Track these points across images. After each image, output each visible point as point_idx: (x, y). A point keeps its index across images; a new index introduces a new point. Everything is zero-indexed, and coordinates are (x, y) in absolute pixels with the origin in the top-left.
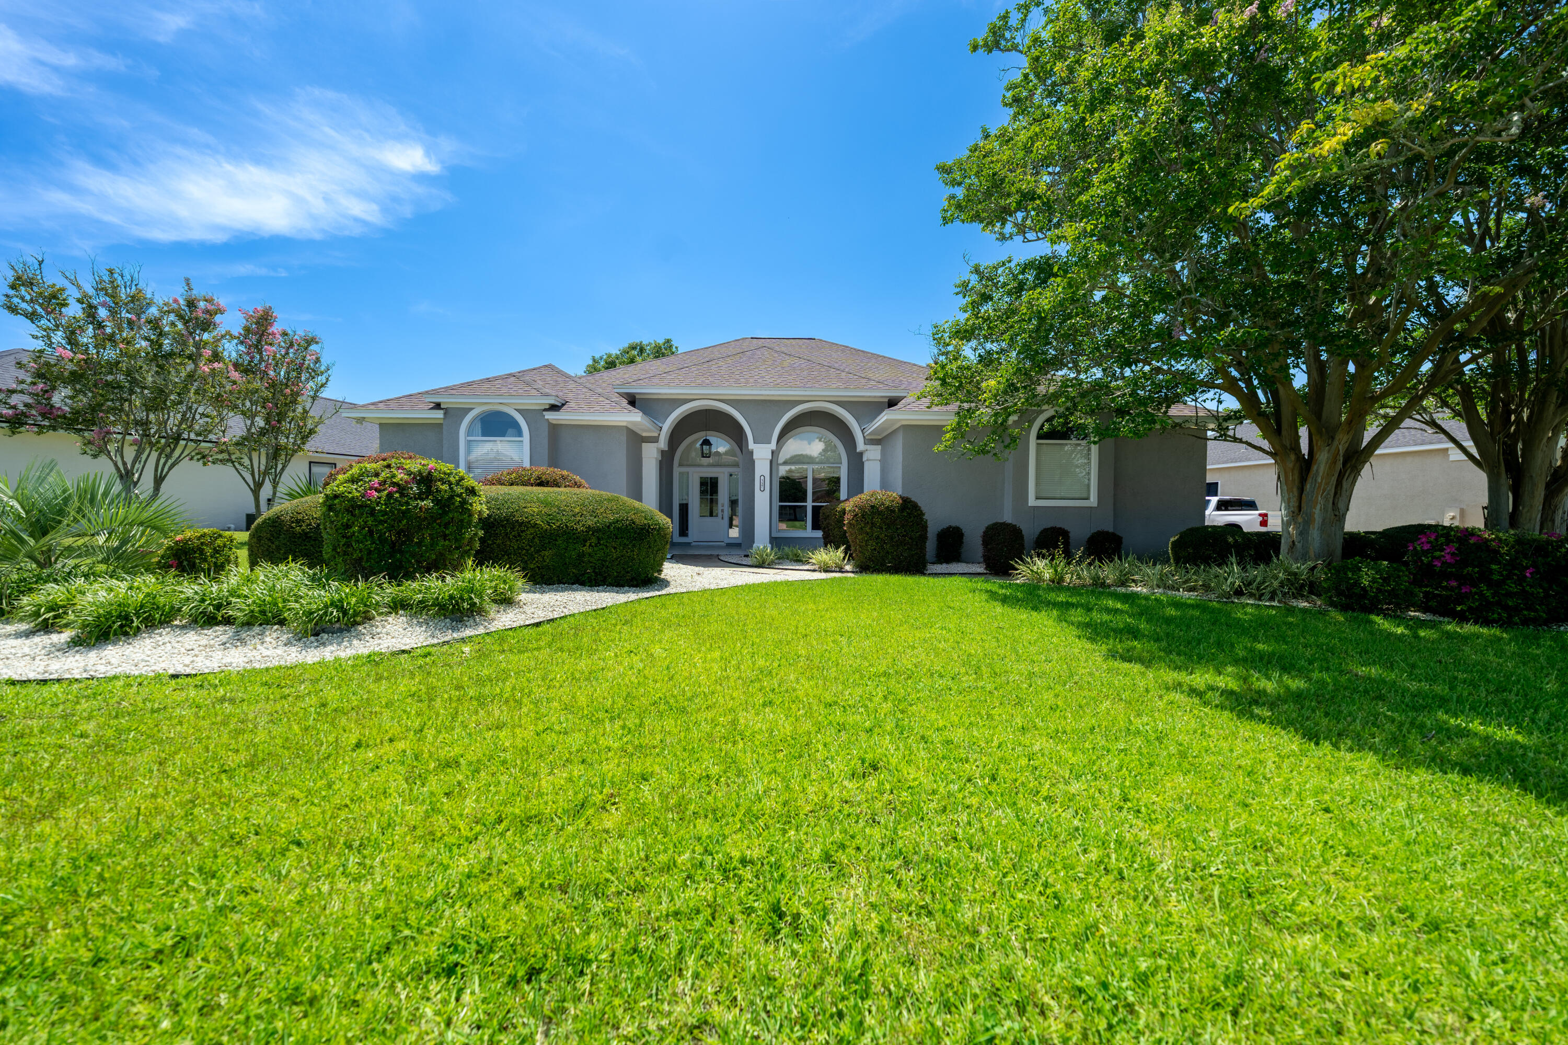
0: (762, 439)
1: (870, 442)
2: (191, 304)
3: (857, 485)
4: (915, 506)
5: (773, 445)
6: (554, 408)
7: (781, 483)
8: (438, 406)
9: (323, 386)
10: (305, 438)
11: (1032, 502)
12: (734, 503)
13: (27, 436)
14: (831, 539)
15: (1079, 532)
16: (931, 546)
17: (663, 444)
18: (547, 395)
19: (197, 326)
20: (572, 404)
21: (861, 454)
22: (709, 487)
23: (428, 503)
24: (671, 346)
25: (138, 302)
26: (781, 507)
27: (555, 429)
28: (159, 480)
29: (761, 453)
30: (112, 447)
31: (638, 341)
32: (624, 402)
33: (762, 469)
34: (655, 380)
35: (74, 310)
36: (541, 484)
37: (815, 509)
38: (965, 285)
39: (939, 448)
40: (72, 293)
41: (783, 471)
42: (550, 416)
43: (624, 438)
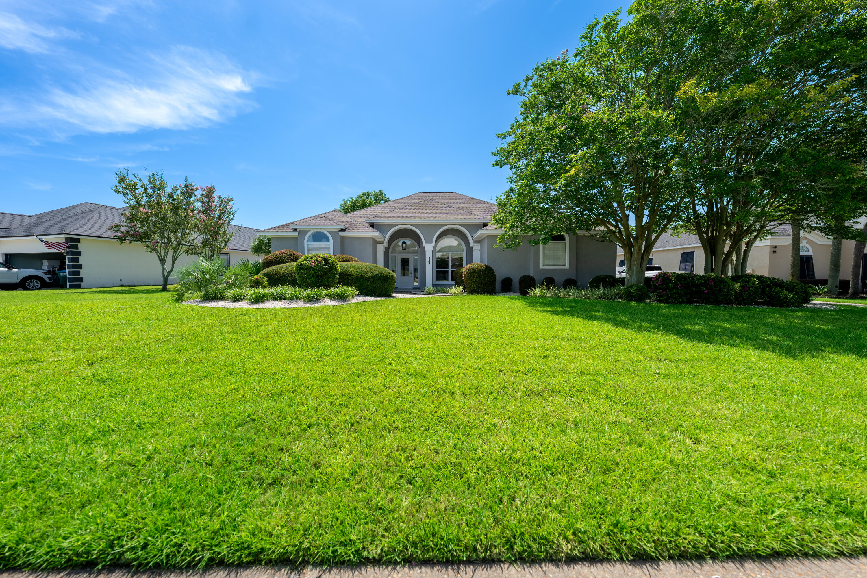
0: (428, 241)
1: (475, 242)
3: (470, 260)
4: (491, 269)
5: (433, 244)
6: (343, 230)
7: (437, 261)
8: (295, 230)
9: (232, 219)
11: (541, 267)
12: (416, 270)
13: (126, 244)
14: (458, 283)
15: (560, 279)
16: (498, 285)
17: (386, 244)
18: (340, 225)
20: (349, 228)
21: (472, 247)
22: (405, 263)
23: (327, 267)
24: (382, 194)
25: (163, 186)
26: (437, 272)
27: (343, 238)
29: (428, 247)
31: (367, 191)
32: (368, 225)
33: (428, 254)
34: (382, 217)
35: (140, 191)
36: (344, 261)
37: (452, 272)
38: (511, 178)
39: (495, 246)
40: (139, 184)
41: (439, 255)
42: (342, 234)
43: (371, 242)
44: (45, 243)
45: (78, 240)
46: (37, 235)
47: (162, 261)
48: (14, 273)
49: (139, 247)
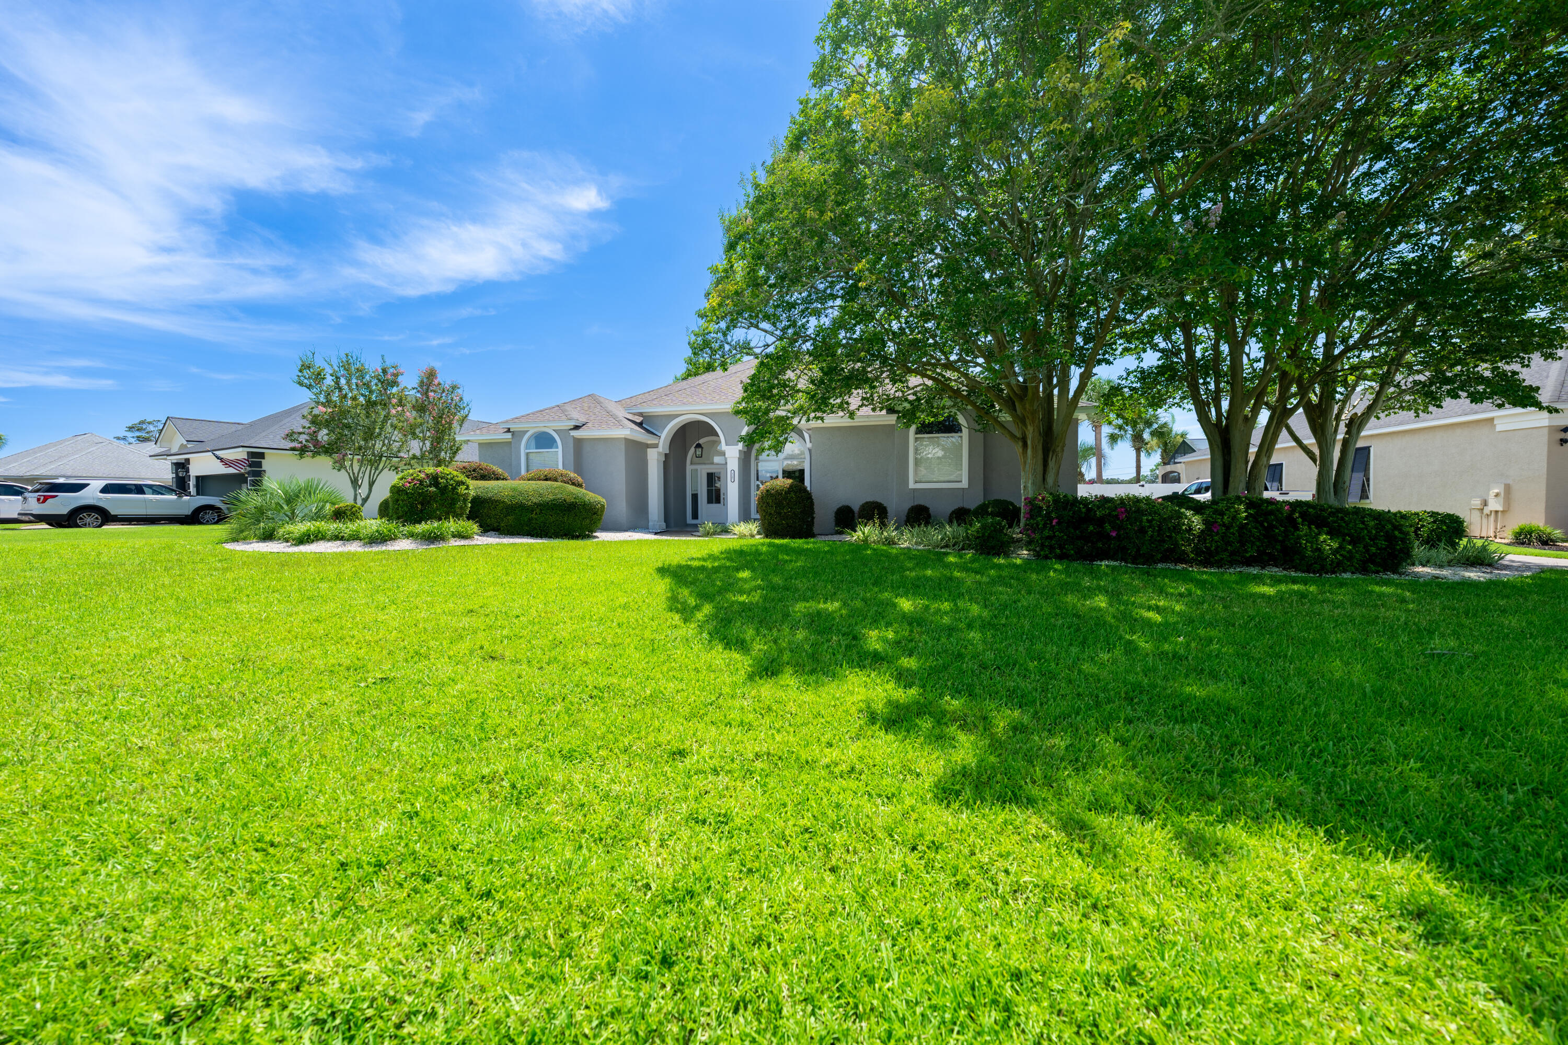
0: (732, 442)
2: (384, 371)
5: (741, 447)
6: (577, 428)
8: (509, 431)
10: (455, 453)
11: (912, 485)
13: (308, 459)
15: (943, 509)
17: (663, 449)
18: (572, 419)
19: (388, 384)
20: (593, 425)
22: (715, 480)
23: (433, 489)
25: (361, 372)
27: (578, 442)
28: (371, 484)
29: (732, 453)
30: (347, 464)
33: (732, 465)
35: (329, 381)
40: (329, 370)
42: (576, 434)
43: (623, 447)
44: (221, 460)
45: (262, 455)
46: (212, 451)
47: (355, 483)
48: (185, 502)
49: (325, 462)
